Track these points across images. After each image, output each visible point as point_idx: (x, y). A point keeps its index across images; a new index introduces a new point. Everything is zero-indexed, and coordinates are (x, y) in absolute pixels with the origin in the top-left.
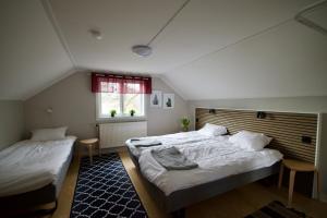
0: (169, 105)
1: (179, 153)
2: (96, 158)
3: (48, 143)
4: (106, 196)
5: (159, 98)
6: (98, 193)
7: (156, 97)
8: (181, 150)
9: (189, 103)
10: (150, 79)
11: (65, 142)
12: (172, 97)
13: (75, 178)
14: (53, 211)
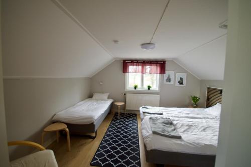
0: (181, 83)
1: (171, 124)
2: (122, 115)
3: (99, 102)
4: (121, 139)
5: (172, 77)
6: (117, 136)
7: (169, 77)
8: (175, 123)
9: (202, 82)
10: (164, 62)
11: (107, 102)
12: (184, 76)
13: (109, 123)
14: (94, 138)
